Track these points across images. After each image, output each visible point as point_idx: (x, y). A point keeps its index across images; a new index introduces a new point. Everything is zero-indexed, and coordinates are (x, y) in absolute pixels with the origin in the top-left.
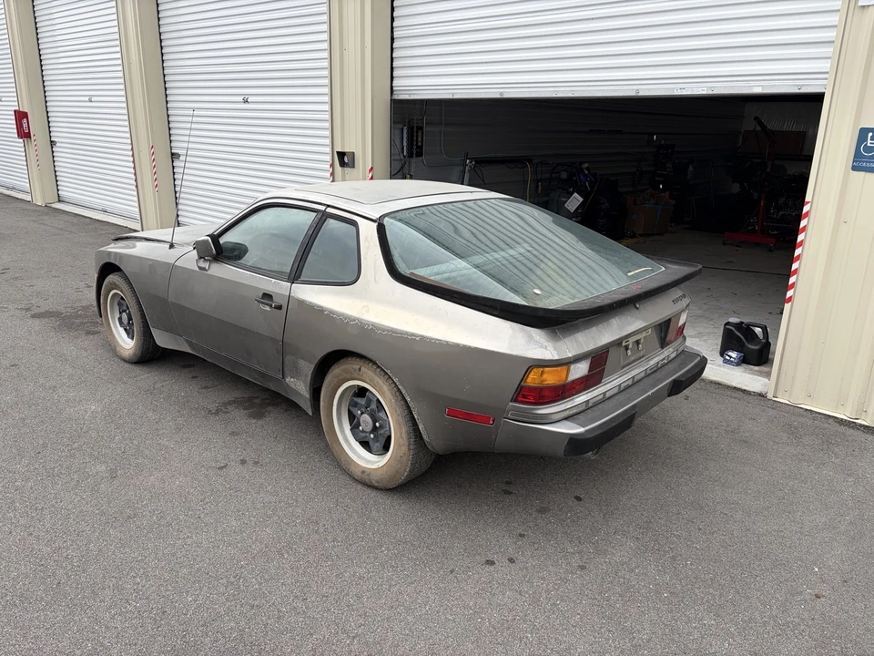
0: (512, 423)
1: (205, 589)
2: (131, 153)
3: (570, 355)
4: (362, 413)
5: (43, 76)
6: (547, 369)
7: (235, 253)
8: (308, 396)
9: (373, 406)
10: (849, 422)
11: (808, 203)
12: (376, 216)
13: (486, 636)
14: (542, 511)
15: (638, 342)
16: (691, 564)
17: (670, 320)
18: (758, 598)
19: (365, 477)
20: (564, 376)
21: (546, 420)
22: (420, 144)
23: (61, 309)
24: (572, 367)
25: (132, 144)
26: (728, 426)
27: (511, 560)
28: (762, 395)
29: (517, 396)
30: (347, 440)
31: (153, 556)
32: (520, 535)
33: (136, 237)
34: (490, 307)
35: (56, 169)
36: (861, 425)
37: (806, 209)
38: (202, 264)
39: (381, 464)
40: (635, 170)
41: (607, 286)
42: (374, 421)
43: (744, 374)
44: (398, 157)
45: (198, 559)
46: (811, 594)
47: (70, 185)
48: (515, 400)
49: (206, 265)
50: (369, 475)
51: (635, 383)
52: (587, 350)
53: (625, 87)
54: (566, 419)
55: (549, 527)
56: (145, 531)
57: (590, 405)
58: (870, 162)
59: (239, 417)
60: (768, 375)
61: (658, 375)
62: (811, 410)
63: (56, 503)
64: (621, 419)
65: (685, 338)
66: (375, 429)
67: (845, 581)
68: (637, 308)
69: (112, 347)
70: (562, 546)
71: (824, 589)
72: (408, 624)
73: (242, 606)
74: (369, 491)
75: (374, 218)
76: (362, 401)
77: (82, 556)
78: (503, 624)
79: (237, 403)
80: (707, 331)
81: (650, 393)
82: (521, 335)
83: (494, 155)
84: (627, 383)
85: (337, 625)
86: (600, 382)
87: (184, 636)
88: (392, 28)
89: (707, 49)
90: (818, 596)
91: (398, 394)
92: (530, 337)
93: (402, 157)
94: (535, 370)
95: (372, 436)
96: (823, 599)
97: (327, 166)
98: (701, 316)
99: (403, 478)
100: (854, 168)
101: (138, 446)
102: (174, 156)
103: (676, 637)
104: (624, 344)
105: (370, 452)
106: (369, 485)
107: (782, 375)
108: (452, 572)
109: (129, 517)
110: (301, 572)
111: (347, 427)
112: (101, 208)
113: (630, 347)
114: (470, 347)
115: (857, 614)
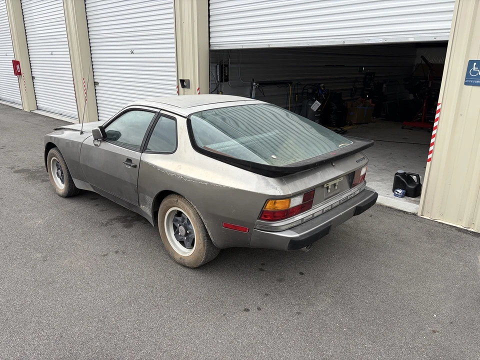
0: (259, 231)
1: (86, 324)
2: (73, 82)
3: (290, 193)
4: (180, 225)
5: (27, 41)
6: (278, 201)
7: (114, 137)
8: (151, 216)
9: (186, 222)
10: (464, 229)
11: (440, 104)
12: (186, 114)
13: (239, 352)
14: (280, 280)
15: (335, 185)
16: (362, 312)
17: (354, 172)
18: (398, 332)
19: (182, 261)
20: (287, 204)
21: (277, 229)
22: (226, 74)
23: (30, 168)
24: (292, 199)
25: (73, 77)
26: (393, 232)
27: (259, 309)
28: (415, 215)
29: (261, 216)
30: (172, 241)
31: (60, 305)
32: (266, 294)
33: (64, 128)
34: (245, 165)
35: (35, 92)
36: (471, 232)
37: (438, 107)
38: (97, 143)
39: (190, 254)
40: (352, 87)
41: (316, 153)
42: (186, 230)
43: (405, 202)
44: (214, 82)
45: (84, 307)
46: (430, 330)
47: (43, 100)
48: (260, 218)
49: (98, 143)
50: (184, 260)
51: (333, 208)
52: (300, 190)
53: (337, 40)
54: (290, 229)
55: (283, 289)
56: (58, 291)
57: (304, 221)
58: (475, 80)
59: (118, 227)
60: (418, 203)
61: (348, 203)
62: (442, 223)
63: (12, 274)
64: (322, 229)
65: (365, 182)
66: (187, 234)
67: (451, 323)
68: (334, 166)
69: (53, 188)
70: (289, 301)
71: (438, 327)
72: (195, 345)
73: (104, 334)
74: (184, 269)
75: (185, 116)
76: (180, 219)
77: (22, 305)
78: (249, 346)
79: (118, 219)
80: (387, 178)
81: (341, 214)
82: (263, 181)
83: (269, 80)
84: (328, 208)
85: (156, 345)
86: (311, 208)
87: (71, 350)
88: (209, 10)
89: (382, 17)
90: (434, 332)
91: (197, 215)
92: (268, 183)
93: (217, 82)
94: (270, 202)
95: (185, 238)
96: (437, 333)
97: (175, 88)
98: (385, 169)
99: (201, 262)
100: (466, 84)
101: (61, 243)
102: (96, 84)
103: (348, 354)
104: (325, 186)
105: (185, 247)
106: (184, 265)
107: (426, 203)
108: (224, 315)
109: (50, 283)
110: (140, 314)
111: (173, 233)
112: (58, 112)
113: (330, 187)
114: (234, 188)
115: (456, 342)
